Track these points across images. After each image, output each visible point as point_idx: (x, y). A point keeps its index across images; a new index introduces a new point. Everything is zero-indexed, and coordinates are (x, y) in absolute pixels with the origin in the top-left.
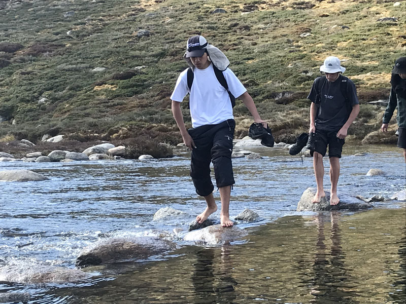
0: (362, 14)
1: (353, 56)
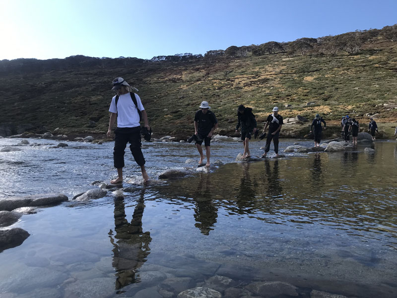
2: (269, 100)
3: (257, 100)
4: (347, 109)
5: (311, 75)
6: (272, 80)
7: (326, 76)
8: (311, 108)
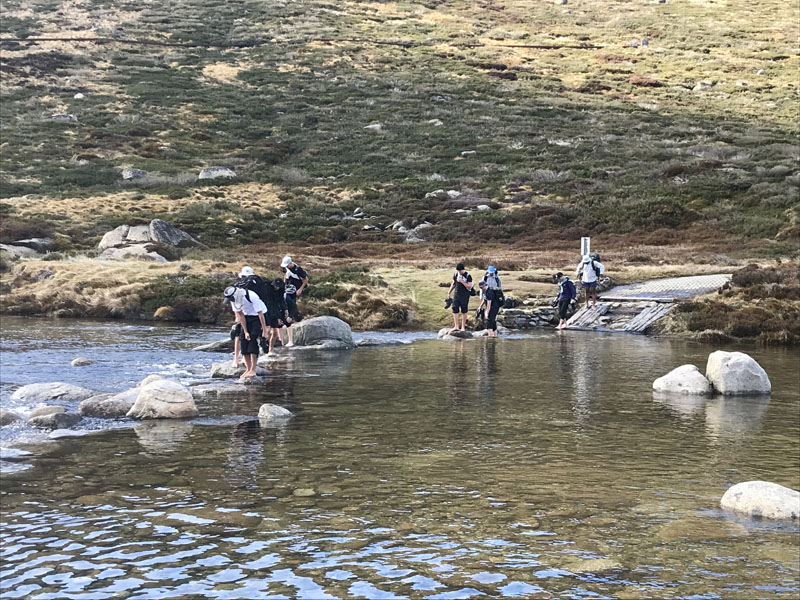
0: (28, 104)
1: (6, 168)
2: (63, 143)
3: (13, 139)
4: (336, 202)
5: (230, 59)
6: (83, 62)
7: (281, 70)
8: (216, 190)
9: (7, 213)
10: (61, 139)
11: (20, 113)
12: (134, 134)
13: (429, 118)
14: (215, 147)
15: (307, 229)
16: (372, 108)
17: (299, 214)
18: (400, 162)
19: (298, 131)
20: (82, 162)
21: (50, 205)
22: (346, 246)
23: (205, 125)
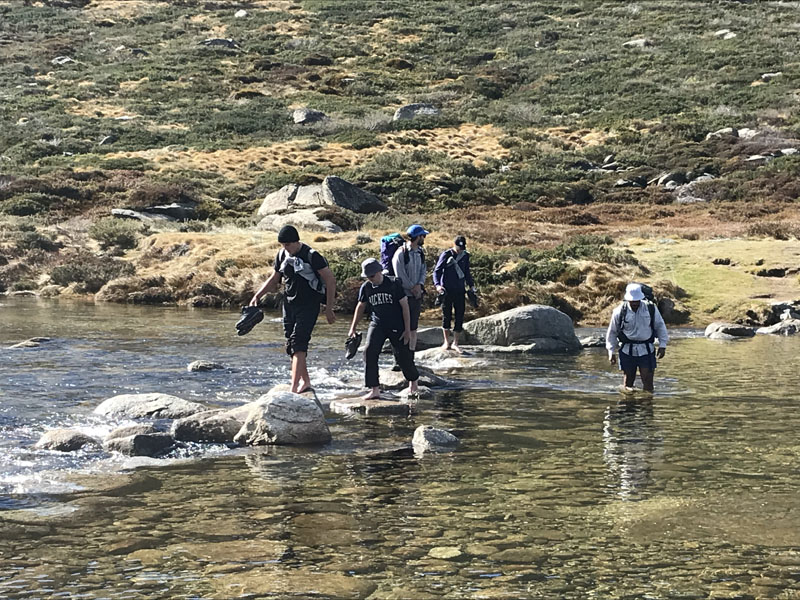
0: (176, 27)
1: (143, 111)
2: (217, 77)
3: (154, 72)
4: (579, 148)
8: (416, 135)
9: (142, 169)
10: (217, 72)
11: (164, 37)
12: (312, 62)
13: (716, 28)
14: (417, 77)
15: (537, 186)
16: (636, 17)
17: (526, 166)
18: (673, 91)
19: (531, 52)
20: (242, 102)
21: (197, 159)
22: (590, 209)
23: (407, 48)
